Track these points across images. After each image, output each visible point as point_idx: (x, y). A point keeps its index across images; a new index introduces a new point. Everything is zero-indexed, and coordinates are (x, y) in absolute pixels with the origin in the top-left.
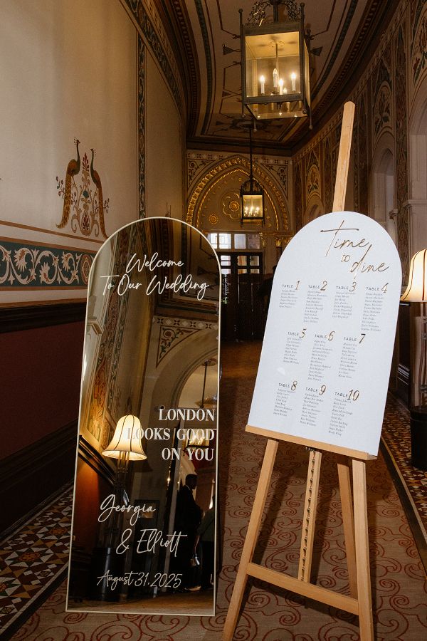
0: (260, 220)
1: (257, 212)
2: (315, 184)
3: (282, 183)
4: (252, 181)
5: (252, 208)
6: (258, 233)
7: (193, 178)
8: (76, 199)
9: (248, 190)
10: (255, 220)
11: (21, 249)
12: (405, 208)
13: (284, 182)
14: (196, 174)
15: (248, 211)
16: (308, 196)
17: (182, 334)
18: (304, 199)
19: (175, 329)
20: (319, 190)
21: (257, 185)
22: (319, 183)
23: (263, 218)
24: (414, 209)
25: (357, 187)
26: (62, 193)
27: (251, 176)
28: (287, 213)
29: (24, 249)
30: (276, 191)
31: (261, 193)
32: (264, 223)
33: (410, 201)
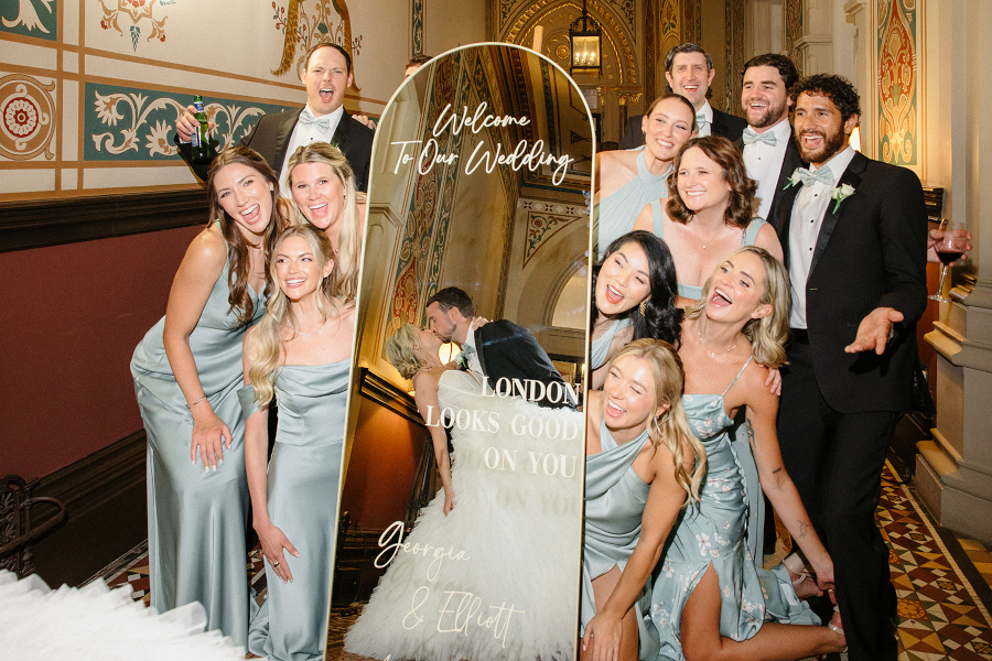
0: (597, 70)
1: (592, 59)
2: (672, 21)
3: (627, 21)
4: (585, 18)
5: (585, 54)
6: (594, 87)
7: (507, 15)
8: (306, 34)
9: (580, 29)
10: (588, 70)
11: (209, 106)
12: (798, 48)
13: (631, 20)
14: (512, 10)
15: (580, 58)
16: (663, 37)
17: (556, 223)
18: (658, 42)
19: (546, 216)
20: (677, 30)
21: (592, 22)
22: (678, 19)
23: (600, 67)
24: (812, 50)
25: (729, 23)
26: (282, 26)
27: (585, 12)
28: (635, 61)
29: (215, 105)
30: (620, 31)
31: (598, 33)
32: (601, 73)
33: (805, 38)
